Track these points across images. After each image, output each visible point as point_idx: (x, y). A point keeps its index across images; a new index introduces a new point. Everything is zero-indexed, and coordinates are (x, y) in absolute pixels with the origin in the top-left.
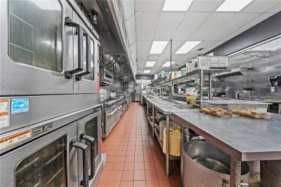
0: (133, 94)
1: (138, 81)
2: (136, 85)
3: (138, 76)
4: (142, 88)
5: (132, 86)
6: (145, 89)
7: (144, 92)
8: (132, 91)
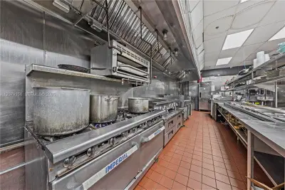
0: (197, 100)
1: (204, 80)
2: (202, 85)
3: (206, 72)
4: (213, 89)
5: (195, 88)
6: (217, 91)
7: (216, 96)
8: (195, 94)
